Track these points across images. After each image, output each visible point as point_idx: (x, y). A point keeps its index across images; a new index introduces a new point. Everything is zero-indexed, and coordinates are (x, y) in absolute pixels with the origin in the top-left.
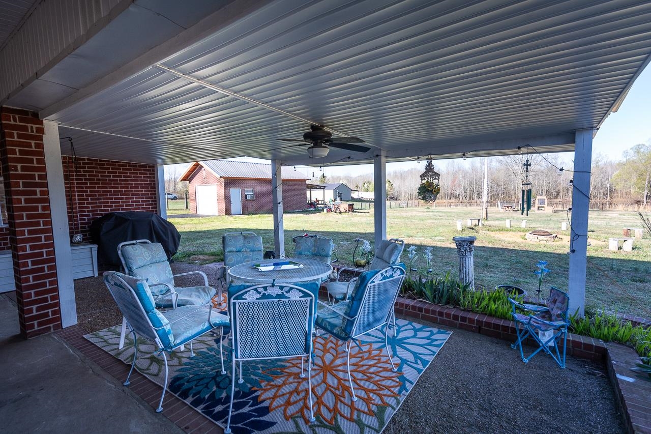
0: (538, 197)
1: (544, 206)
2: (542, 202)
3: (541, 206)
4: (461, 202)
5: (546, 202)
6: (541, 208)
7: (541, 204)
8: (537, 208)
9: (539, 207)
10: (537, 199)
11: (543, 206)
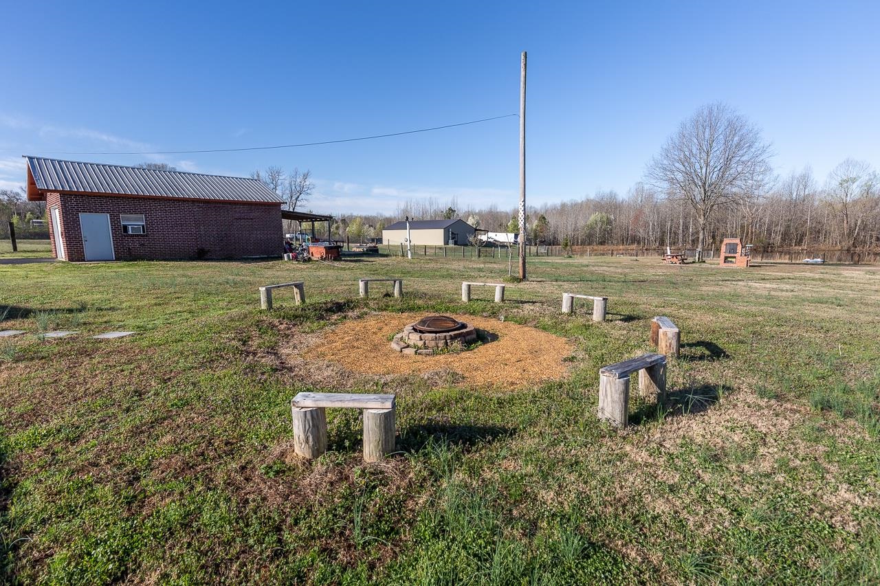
0: (726, 241)
1: (736, 255)
2: (733, 249)
3: (730, 255)
4: (646, 250)
5: (739, 248)
6: (729, 259)
7: (730, 253)
8: (723, 257)
9: (726, 258)
10: (725, 242)
11: (732, 255)
